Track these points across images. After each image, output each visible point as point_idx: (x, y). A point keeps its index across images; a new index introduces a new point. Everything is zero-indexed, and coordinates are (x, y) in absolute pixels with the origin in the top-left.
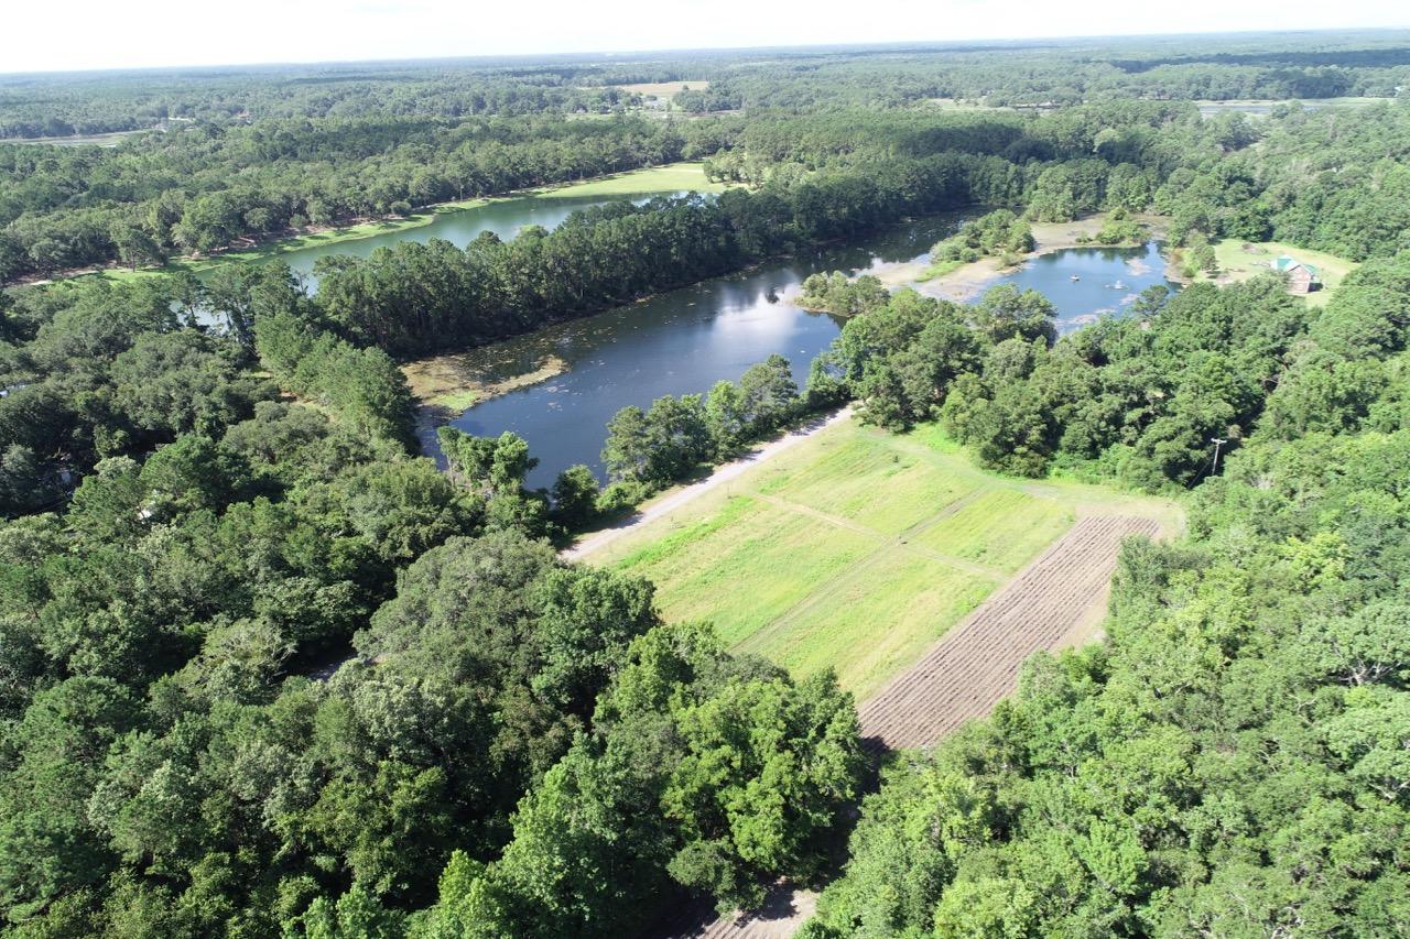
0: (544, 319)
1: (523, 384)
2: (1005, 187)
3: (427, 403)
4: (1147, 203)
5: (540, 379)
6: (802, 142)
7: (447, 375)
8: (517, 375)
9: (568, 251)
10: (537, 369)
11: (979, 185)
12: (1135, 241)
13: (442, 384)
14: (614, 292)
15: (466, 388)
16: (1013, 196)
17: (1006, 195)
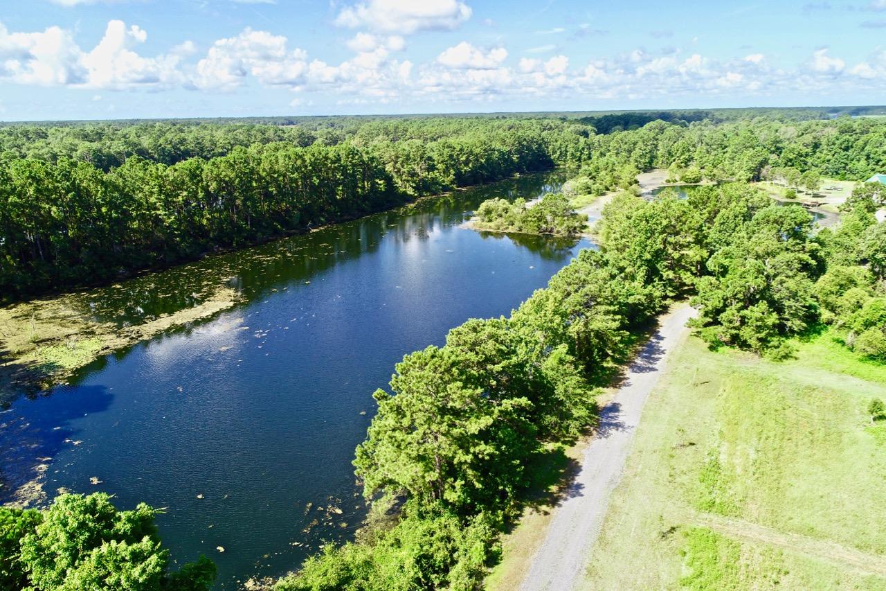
0: (206, 249)
1: (178, 322)
2: (579, 154)
3: (22, 360)
4: (689, 161)
5: (204, 315)
6: (408, 133)
7: (64, 318)
8: (171, 313)
9: (233, 175)
10: (200, 302)
11: (558, 153)
12: (711, 180)
13: (53, 330)
14: (285, 223)
15: (89, 333)
16: (585, 160)
17: (579, 160)
